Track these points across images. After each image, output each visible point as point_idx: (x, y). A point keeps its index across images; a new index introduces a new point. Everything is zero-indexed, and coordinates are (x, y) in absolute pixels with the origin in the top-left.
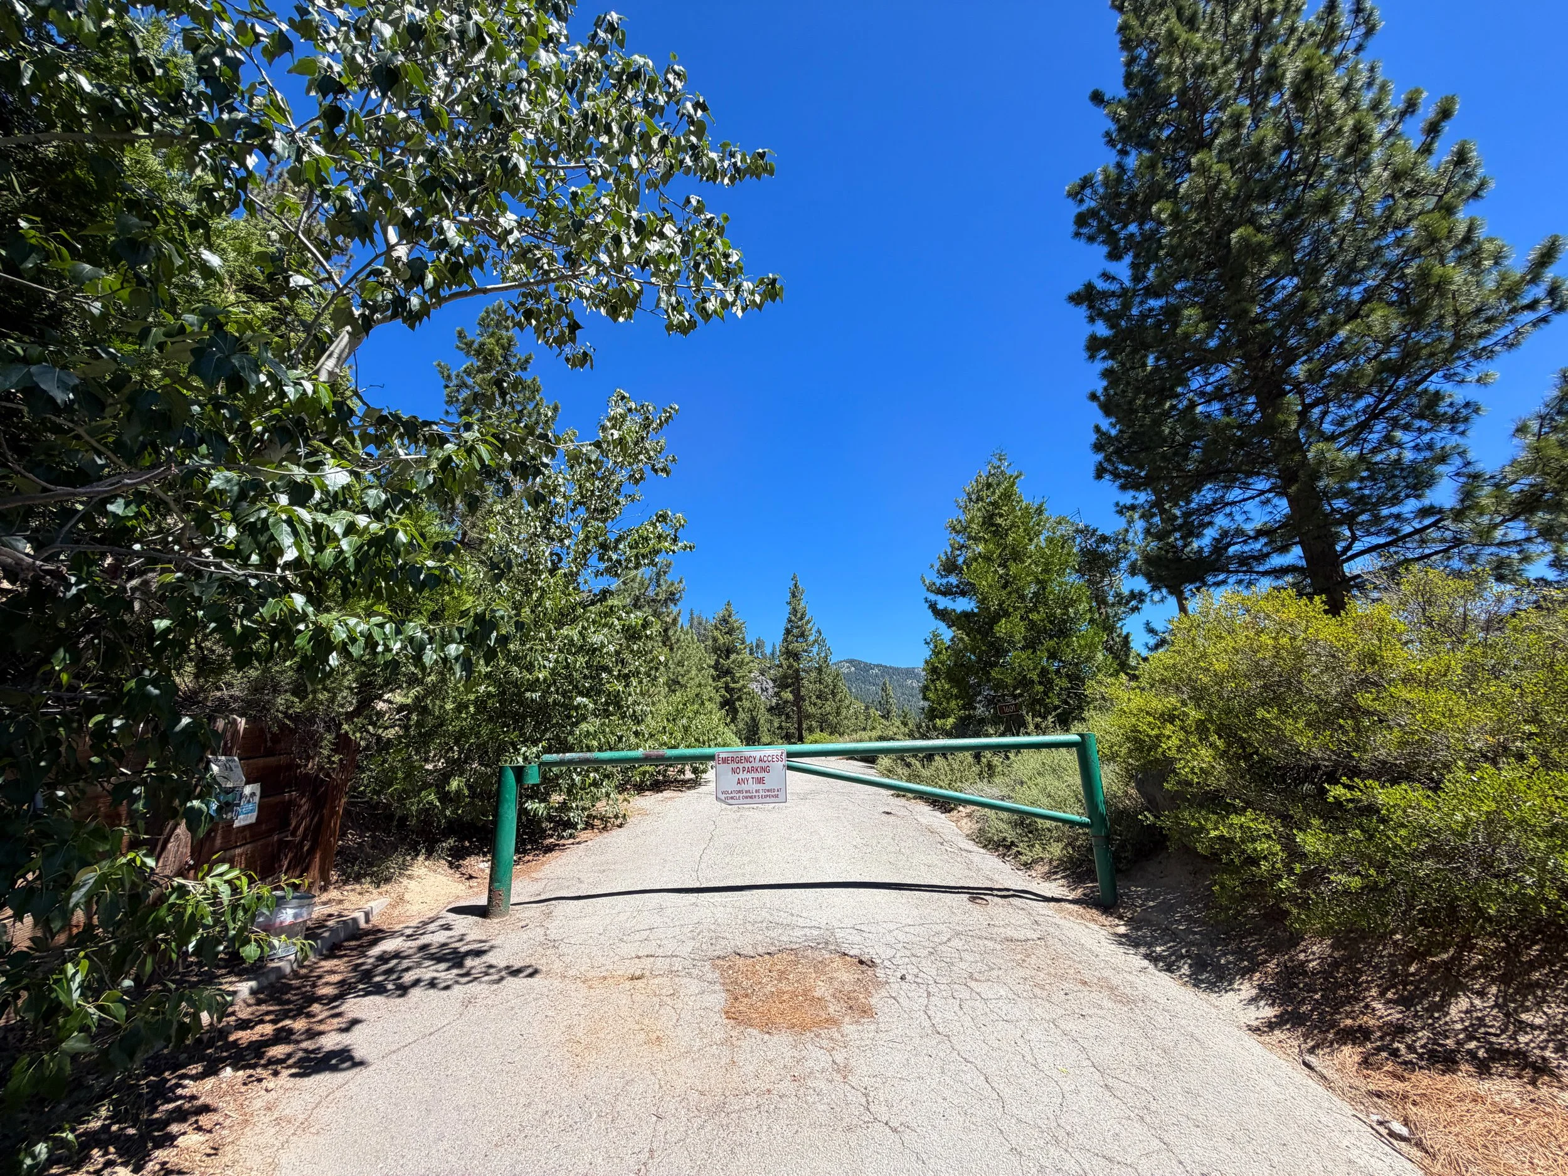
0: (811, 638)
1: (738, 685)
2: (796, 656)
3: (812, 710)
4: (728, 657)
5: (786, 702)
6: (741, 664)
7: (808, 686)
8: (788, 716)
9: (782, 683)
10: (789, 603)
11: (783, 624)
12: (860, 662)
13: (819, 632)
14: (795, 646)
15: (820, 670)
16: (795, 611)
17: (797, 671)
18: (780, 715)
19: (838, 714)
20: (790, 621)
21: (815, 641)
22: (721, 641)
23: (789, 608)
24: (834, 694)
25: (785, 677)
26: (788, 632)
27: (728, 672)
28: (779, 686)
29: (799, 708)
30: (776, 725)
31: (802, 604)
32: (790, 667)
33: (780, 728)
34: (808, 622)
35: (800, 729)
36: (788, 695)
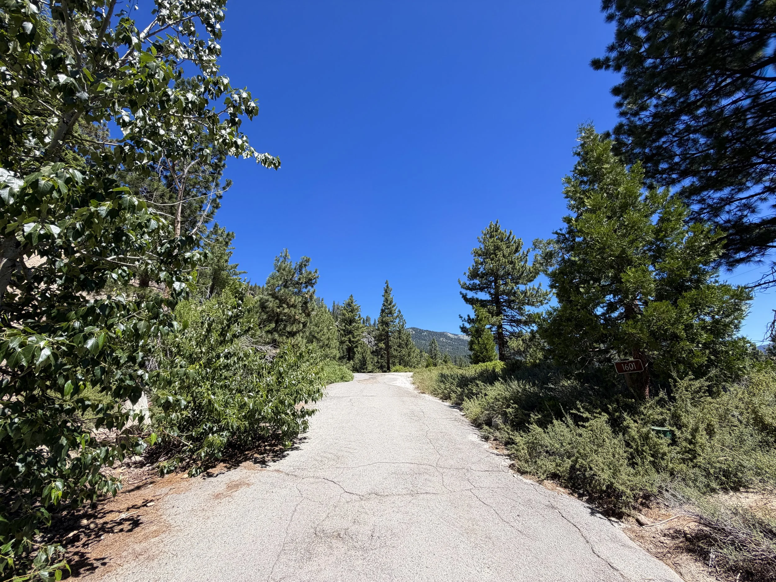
0: (395, 315)
1: (356, 340)
2: (387, 324)
3: (395, 353)
4: (350, 325)
5: (381, 349)
6: (358, 329)
7: (393, 341)
8: (382, 356)
9: (379, 339)
10: (383, 296)
11: (381, 307)
12: (417, 329)
13: (399, 311)
14: (388, 319)
15: (399, 332)
16: (387, 300)
17: (387, 332)
18: (377, 356)
19: (409, 355)
20: (384, 305)
21: (397, 316)
22: (347, 316)
23: (383, 299)
24: (407, 345)
25: (381, 335)
26: (383, 311)
27: (350, 332)
28: (377, 340)
29: (388, 353)
30: (376, 361)
31: (391, 296)
32: (383, 330)
33: (378, 362)
34: (394, 306)
35: (388, 363)
36: (382, 345)
